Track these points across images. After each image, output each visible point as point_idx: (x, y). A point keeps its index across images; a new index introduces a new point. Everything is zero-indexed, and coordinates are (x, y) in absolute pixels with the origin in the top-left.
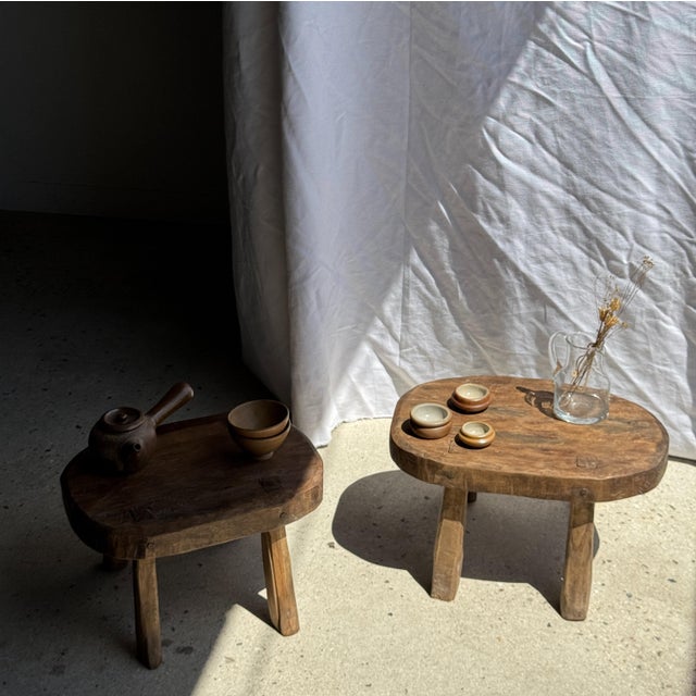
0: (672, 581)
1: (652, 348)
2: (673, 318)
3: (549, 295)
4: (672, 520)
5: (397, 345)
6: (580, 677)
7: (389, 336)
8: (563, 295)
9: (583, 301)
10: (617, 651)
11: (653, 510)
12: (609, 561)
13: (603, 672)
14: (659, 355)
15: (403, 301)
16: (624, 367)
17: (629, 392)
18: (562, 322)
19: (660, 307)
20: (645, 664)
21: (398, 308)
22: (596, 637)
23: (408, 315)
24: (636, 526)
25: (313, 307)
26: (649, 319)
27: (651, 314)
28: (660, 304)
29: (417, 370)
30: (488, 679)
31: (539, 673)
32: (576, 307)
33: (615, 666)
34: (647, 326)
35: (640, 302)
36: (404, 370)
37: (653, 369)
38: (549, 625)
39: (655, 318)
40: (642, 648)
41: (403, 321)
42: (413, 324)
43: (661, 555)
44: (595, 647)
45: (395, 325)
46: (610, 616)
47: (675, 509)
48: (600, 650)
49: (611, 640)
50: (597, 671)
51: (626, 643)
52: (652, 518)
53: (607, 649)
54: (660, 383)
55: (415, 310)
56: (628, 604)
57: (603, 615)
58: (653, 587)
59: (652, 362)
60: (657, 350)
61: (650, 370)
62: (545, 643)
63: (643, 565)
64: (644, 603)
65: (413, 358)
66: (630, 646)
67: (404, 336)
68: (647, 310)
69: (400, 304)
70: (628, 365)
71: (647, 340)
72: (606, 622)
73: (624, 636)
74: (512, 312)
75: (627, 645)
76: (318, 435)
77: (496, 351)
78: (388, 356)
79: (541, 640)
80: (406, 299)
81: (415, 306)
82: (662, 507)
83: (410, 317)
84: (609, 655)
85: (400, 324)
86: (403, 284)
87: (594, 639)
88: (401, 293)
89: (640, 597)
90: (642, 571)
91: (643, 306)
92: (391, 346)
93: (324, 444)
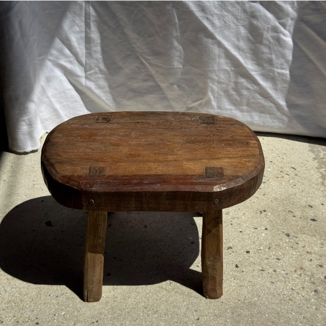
0: (313, 220)
1: (274, 57)
2: (289, 31)
3: (200, 18)
4: (297, 177)
5: (83, 69)
6: (274, 306)
7: (76, 62)
8: (211, 18)
9: (225, 22)
10: (293, 280)
11: (281, 172)
12: (265, 211)
13: (290, 299)
14: (278, 61)
15: (86, 32)
16: (253, 73)
17: (256, 91)
18: (210, 41)
19: (280, 23)
20: (319, 288)
21: (82, 38)
22: (275, 271)
23: (90, 43)
24: (274, 184)
26: (273, 34)
27: (275, 30)
29: (100, 87)
30: (203, 319)
31: (241, 308)
32: (220, 28)
33: (298, 293)
34: (271, 40)
35: (267, 20)
36: (89, 89)
37: (273, 72)
38: (237, 266)
39: (277, 33)
40: (312, 275)
41: (86, 48)
42: (95, 51)
43: (298, 202)
44: (277, 280)
45: (80, 53)
46: (280, 253)
47: (295, 169)
48: (281, 281)
49: (287, 272)
50: (285, 299)
51: (299, 273)
52: (283, 177)
53: (287, 279)
54: (278, 83)
55: (96, 39)
56: (289, 242)
57: (274, 253)
58: (302, 227)
59: (273, 67)
60: (278, 58)
61: (272, 74)
62: (238, 281)
63: (289, 211)
64: (301, 239)
65: (96, 78)
66: (303, 275)
67: (88, 61)
68: (272, 26)
69: (83, 35)
70: (256, 71)
71: (271, 50)
72: (278, 258)
73: (296, 267)
74: (172, 35)
75: (300, 275)
76: (29, 142)
77: (160, 67)
78: (76, 78)
79: (235, 279)
80: (88, 30)
81: (95, 35)
82: (288, 169)
83: (92, 45)
84: (290, 285)
85: (84, 52)
86: (86, 18)
87: (274, 273)
88: (84, 26)
89: (296, 235)
90: (290, 215)
91: (269, 24)
92: (78, 70)
93: (34, 149)
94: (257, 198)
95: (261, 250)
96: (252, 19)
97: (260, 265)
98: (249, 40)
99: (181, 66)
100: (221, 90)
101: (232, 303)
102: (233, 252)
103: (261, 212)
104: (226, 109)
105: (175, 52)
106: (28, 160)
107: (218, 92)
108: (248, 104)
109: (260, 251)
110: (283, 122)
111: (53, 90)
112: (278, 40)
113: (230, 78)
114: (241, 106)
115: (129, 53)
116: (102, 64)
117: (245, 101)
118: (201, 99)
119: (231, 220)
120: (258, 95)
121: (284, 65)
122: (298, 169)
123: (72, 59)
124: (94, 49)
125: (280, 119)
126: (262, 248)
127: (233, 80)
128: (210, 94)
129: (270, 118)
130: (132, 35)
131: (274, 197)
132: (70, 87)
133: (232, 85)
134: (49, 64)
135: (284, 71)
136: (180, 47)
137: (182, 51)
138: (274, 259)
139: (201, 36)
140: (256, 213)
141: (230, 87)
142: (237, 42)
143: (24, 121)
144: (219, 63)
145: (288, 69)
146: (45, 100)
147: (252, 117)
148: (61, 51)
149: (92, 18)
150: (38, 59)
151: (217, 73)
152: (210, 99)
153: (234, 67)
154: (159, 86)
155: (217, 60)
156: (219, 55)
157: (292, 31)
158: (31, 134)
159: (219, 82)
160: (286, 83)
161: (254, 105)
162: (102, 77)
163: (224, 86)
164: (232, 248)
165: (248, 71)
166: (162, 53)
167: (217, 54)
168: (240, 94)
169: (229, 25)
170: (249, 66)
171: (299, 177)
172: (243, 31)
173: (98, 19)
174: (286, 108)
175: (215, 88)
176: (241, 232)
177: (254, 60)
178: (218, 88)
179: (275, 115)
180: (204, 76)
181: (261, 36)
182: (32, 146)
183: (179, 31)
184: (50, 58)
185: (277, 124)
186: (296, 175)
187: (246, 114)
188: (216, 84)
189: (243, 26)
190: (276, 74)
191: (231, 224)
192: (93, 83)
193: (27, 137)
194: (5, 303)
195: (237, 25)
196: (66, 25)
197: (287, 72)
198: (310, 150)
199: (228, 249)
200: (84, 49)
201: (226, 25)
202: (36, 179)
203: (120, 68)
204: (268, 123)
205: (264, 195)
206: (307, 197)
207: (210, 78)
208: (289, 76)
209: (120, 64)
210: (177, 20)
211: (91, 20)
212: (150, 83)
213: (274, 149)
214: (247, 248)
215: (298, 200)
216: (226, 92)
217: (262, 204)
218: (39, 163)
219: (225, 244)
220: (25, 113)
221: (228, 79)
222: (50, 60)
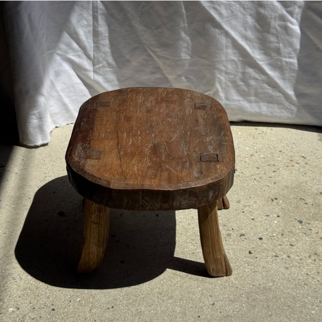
1: (281, 45)
2: (297, 20)
3: (208, 8)
4: (307, 165)
5: (91, 63)
6: (289, 291)
7: (84, 56)
8: (218, 8)
9: (232, 12)
10: (308, 265)
11: (291, 161)
12: (276, 199)
13: (305, 284)
14: (285, 50)
15: (94, 26)
16: (261, 63)
17: (263, 81)
18: (217, 31)
19: (287, 12)
21: (89, 32)
22: (289, 257)
23: (98, 37)
24: (285, 173)
25: (27, 29)
26: (280, 23)
27: (282, 18)
28: (289, 9)
29: (108, 81)
30: (218, 305)
31: (256, 293)
32: (228, 17)
33: (313, 278)
34: (278, 28)
35: (274, 9)
36: (97, 82)
37: (281, 61)
38: (250, 253)
39: (285, 21)
41: (94, 42)
42: (103, 45)
43: (310, 190)
44: (291, 265)
45: (88, 47)
46: (293, 239)
47: (305, 158)
48: (296, 267)
49: (301, 257)
50: (301, 284)
51: (313, 258)
52: (293, 166)
53: (301, 265)
54: (286, 72)
55: (103, 32)
56: (302, 228)
57: (287, 239)
58: (314, 213)
59: (281, 56)
60: (285, 47)
61: (279, 63)
62: (252, 267)
63: (301, 199)
64: (313, 226)
65: (104, 72)
66: (317, 260)
67: (96, 55)
68: (279, 15)
69: (91, 29)
70: (263, 61)
71: (278, 39)
72: (292, 244)
73: (310, 253)
74: (179, 26)
75: (315, 260)
76: (40, 136)
77: (167, 59)
78: (85, 72)
79: (248, 265)
80: (96, 24)
81: (103, 29)
82: (297, 158)
83: (100, 38)
84: (305, 270)
85: (92, 45)
86: (93, 11)
87: (288, 258)
88: (92, 20)
89: (308, 222)
90: (302, 203)
91: (276, 12)
92: (86, 64)
93: (45, 142)
94: (268, 186)
95: (273, 236)
96: (259, 8)
97: (273, 250)
98: (256, 29)
99: (189, 58)
100: (229, 81)
101: (246, 288)
102: (246, 239)
103: (273, 200)
104: (234, 100)
105: (182, 43)
106: (39, 153)
107: (225, 83)
108: (256, 95)
109: (273, 238)
110: (291, 112)
111: (62, 85)
112: (286, 29)
113: (238, 68)
114: (250, 96)
115: (136, 45)
116: (111, 57)
117: (253, 91)
118: (209, 90)
119: (242, 208)
120: (265, 85)
121: (291, 54)
122: (308, 158)
123: (80, 53)
124: (102, 42)
125: (289, 109)
126: (274, 235)
127: (240, 71)
128: (218, 85)
129: (278, 108)
130: (139, 27)
131: (285, 186)
132: (79, 81)
133: (240, 75)
134: (58, 58)
135: (291, 60)
136: (188, 38)
137: (190, 42)
138: (287, 245)
139: (209, 26)
140: (268, 201)
141: (238, 78)
142: (244, 32)
143: (34, 114)
144: (226, 53)
145: (296, 58)
146: (55, 94)
147: (260, 108)
148: (69, 46)
149: (100, 12)
150: (47, 53)
151: (224, 64)
152: (218, 90)
153: (242, 57)
154: (166, 78)
155: (225, 50)
156: (226, 46)
157: (299, 19)
158: (41, 128)
159: (226, 73)
160: (294, 73)
161: (261, 96)
162: (110, 71)
163: (232, 76)
164: (244, 235)
165: (255, 61)
166: (169, 45)
167: (224, 44)
168: (248, 85)
169: (236, 15)
170: (257, 56)
171: (309, 165)
172: (250, 20)
173: (105, 12)
174: (294, 98)
175: (223, 78)
176: (253, 219)
177: (261, 50)
178: (225, 79)
179: (284, 105)
180: (212, 67)
181: (268, 24)
182: (43, 140)
183: (186, 21)
184: (59, 52)
185: (286, 114)
186: (306, 163)
187: (254, 105)
188: (224, 75)
189: (251, 15)
190: (284, 63)
191: (243, 212)
192: (101, 77)
193: (37, 130)
194: (21, 291)
195: (244, 15)
196: (74, 19)
197: (294, 61)
198: (319, 140)
199: (241, 236)
200: (92, 43)
201: (233, 15)
202: (47, 171)
203: (128, 61)
204: (276, 114)
205: (275, 183)
206: (318, 185)
207: (218, 69)
208: (296, 65)
209: (128, 57)
210: (184, 11)
211: (99, 13)
212: (158, 76)
213: (283, 139)
214: (260, 235)
215: (309, 188)
216: (234, 82)
217: (273, 192)
218: (50, 156)
219: (237, 231)
220: (35, 107)
221: (235, 70)
222: (59, 55)
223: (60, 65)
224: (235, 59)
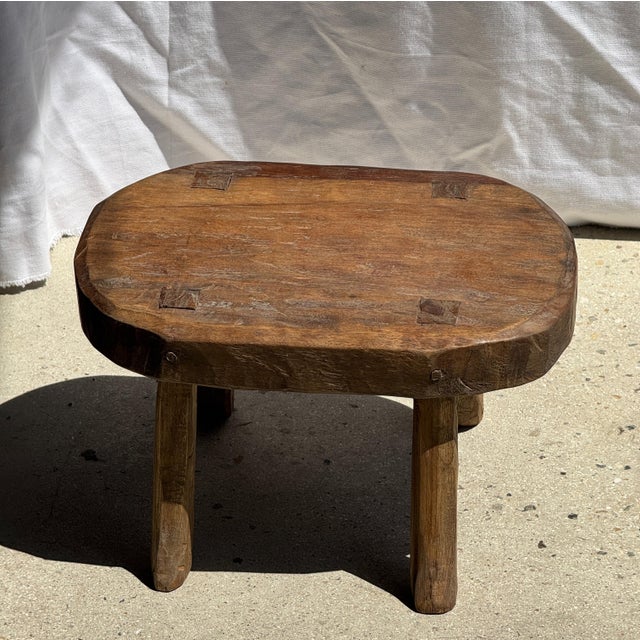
5: (163, 61)
6: (614, 620)
7: (145, 45)
12: (631, 428)
16: (623, 70)
22: (630, 555)
29: (207, 110)
31: (540, 624)
36: (179, 114)
38: (541, 545)
42: (196, 13)
44: (633, 571)
45: (156, 20)
62: (540, 574)
65: (196, 85)
67: (176, 42)
70: (630, 65)
76: (24, 260)
77: (369, 55)
78: (146, 88)
79: (532, 570)
85: (167, 16)
87: (628, 558)
92: (151, 65)
93: (37, 278)
94: (619, 397)
95: (605, 511)
97: (597, 542)
99: (428, 53)
100: (540, 116)
101: (519, 615)
102: (537, 516)
103: (622, 431)
104: (555, 168)
105: (409, 16)
106: (23, 306)
107: (530, 122)
108: (616, 154)
109: (604, 515)
111: (84, 121)
113: (562, 82)
114: (597, 158)
115: (286, 18)
116: (216, 48)
117: (605, 145)
118: (487, 141)
119: (541, 447)
123: (134, 37)
124: (194, 8)
126: (608, 508)
127: (570, 89)
128: (509, 127)
132: (128, 110)
133: (569, 100)
134: (73, 50)
137: (429, 13)
138: (633, 530)
140: (609, 433)
141: (563, 107)
143: (12, 203)
144: (529, 44)
146: (63, 146)
147: (627, 188)
148: (104, 18)
150: (47, 39)
151: (526, 72)
152: (509, 140)
153: (571, 55)
154: (368, 105)
155: (523, 35)
156: (527, 25)
158: (28, 239)
159: (531, 95)
161: (630, 156)
162: (214, 83)
163: (548, 104)
164: (534, 508)
165: (608, 64)
167: (522, 21)
168: (592, 128)
170: (613, 50)
175: (522, 108)
176: (563, 474)
177: (623, 36)
178: (530, 109)
180: (492, 78)
182: (32, 270)
184: (77, 34)
187: (610, 180)
188: (524, 99)
191: (541, 458)
192: (191, 99)
193: (20, 246)
199: (525, 510)
200: (167, 10)
202: (47, 354)
203: (264, 58)
207: (506, 84)
209: (263, 47)
212: (345, 99)
214: (572, 508)
216: (553, 120)
217: (627, 412)
218: (52, 314)
219: (520, 499)
220: (15, 183)
221: (556, 88)
222: (75, 41)
223: (79, 68)
224: (554, 57)
